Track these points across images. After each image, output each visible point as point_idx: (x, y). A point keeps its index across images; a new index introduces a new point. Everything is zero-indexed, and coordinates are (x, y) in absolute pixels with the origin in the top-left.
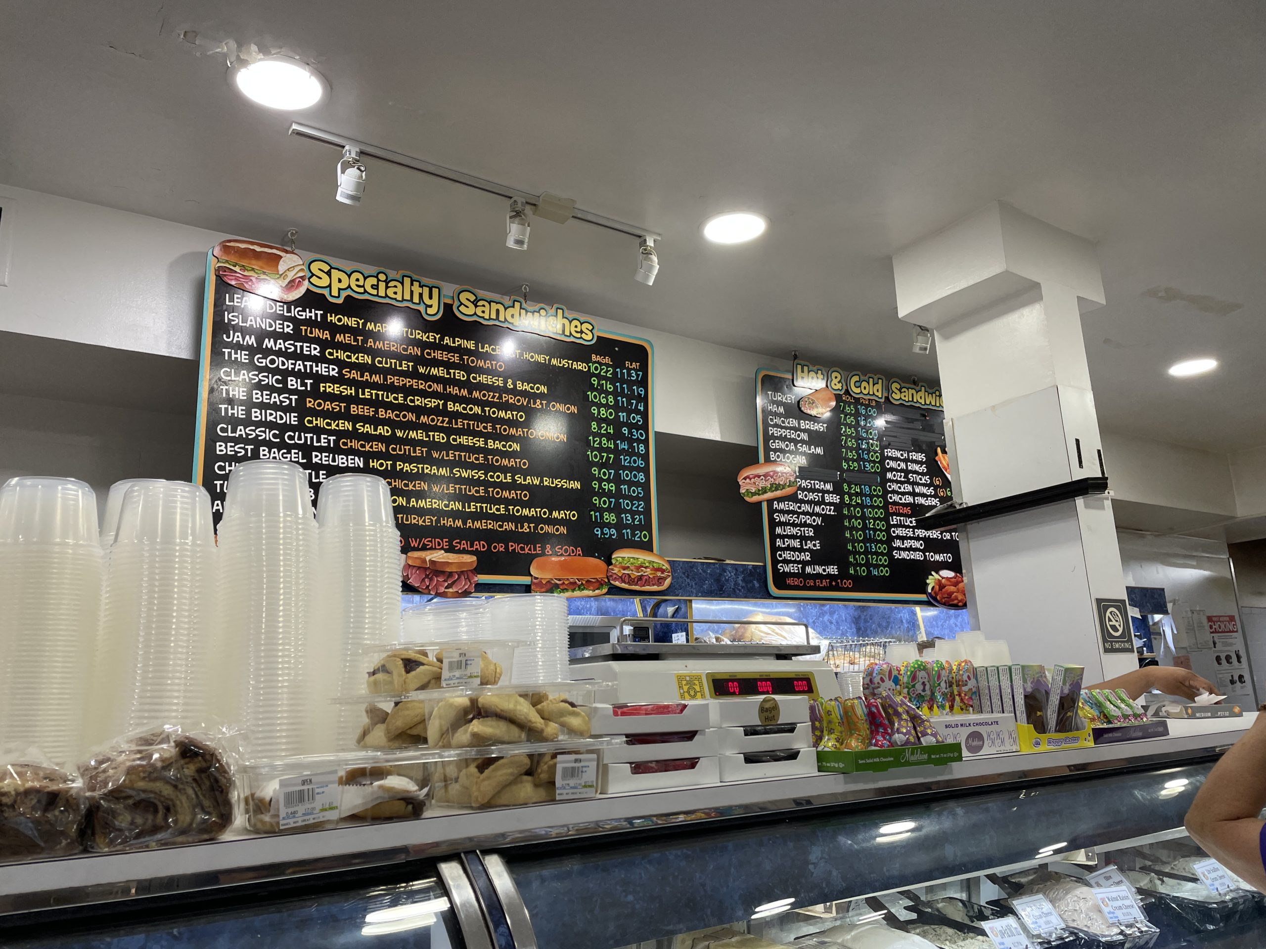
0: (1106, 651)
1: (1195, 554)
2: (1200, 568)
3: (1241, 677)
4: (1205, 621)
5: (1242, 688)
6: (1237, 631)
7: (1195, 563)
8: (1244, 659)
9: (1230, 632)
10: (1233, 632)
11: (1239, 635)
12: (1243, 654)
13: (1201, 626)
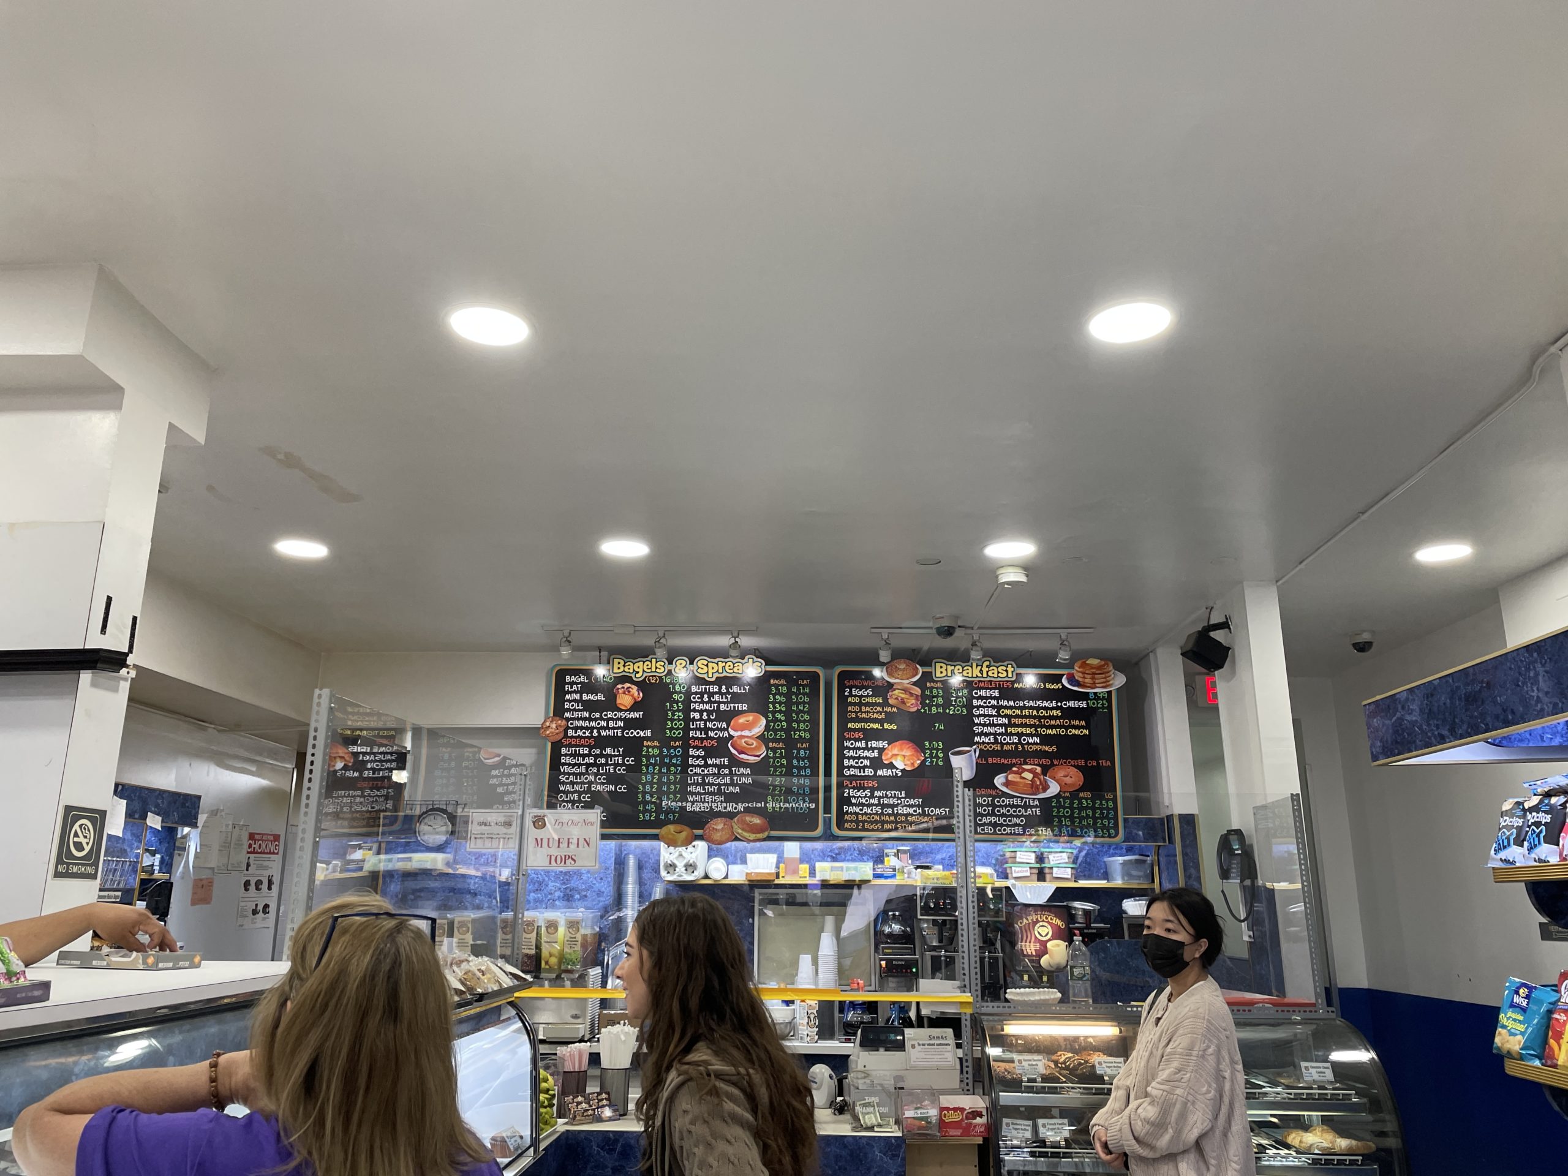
0: (58, 875)
1: (258, 758)
2: (259, 776)
3: (266, 906)
4: (245, 836)
5: (264, 919)
6: (277, 854)
7: (254, 769)
8: (275, 888)
9: (270, 853)
10: (274, 853)
11: (278, 858)
12: (276, 880)
13: (239, 844)
